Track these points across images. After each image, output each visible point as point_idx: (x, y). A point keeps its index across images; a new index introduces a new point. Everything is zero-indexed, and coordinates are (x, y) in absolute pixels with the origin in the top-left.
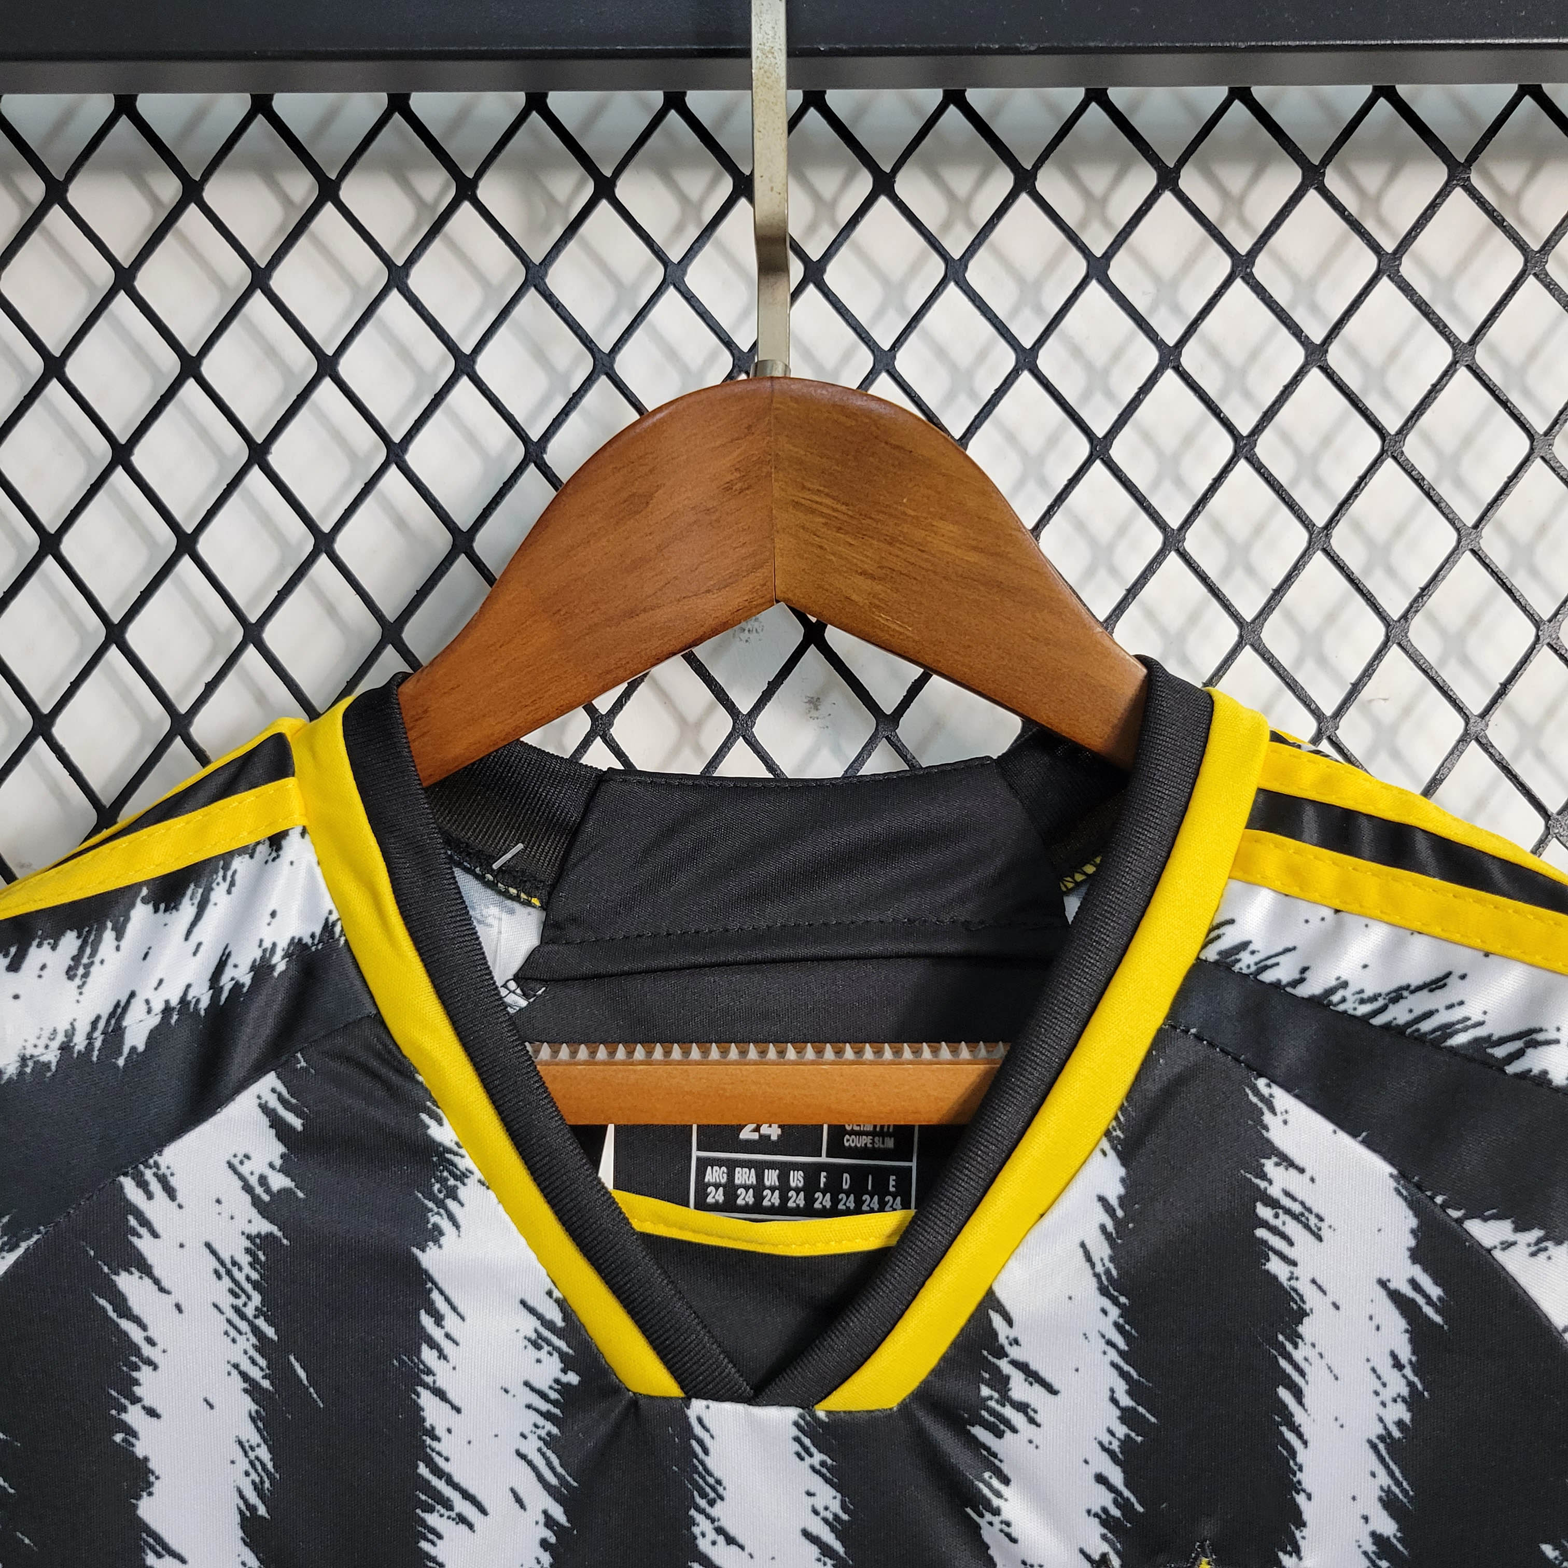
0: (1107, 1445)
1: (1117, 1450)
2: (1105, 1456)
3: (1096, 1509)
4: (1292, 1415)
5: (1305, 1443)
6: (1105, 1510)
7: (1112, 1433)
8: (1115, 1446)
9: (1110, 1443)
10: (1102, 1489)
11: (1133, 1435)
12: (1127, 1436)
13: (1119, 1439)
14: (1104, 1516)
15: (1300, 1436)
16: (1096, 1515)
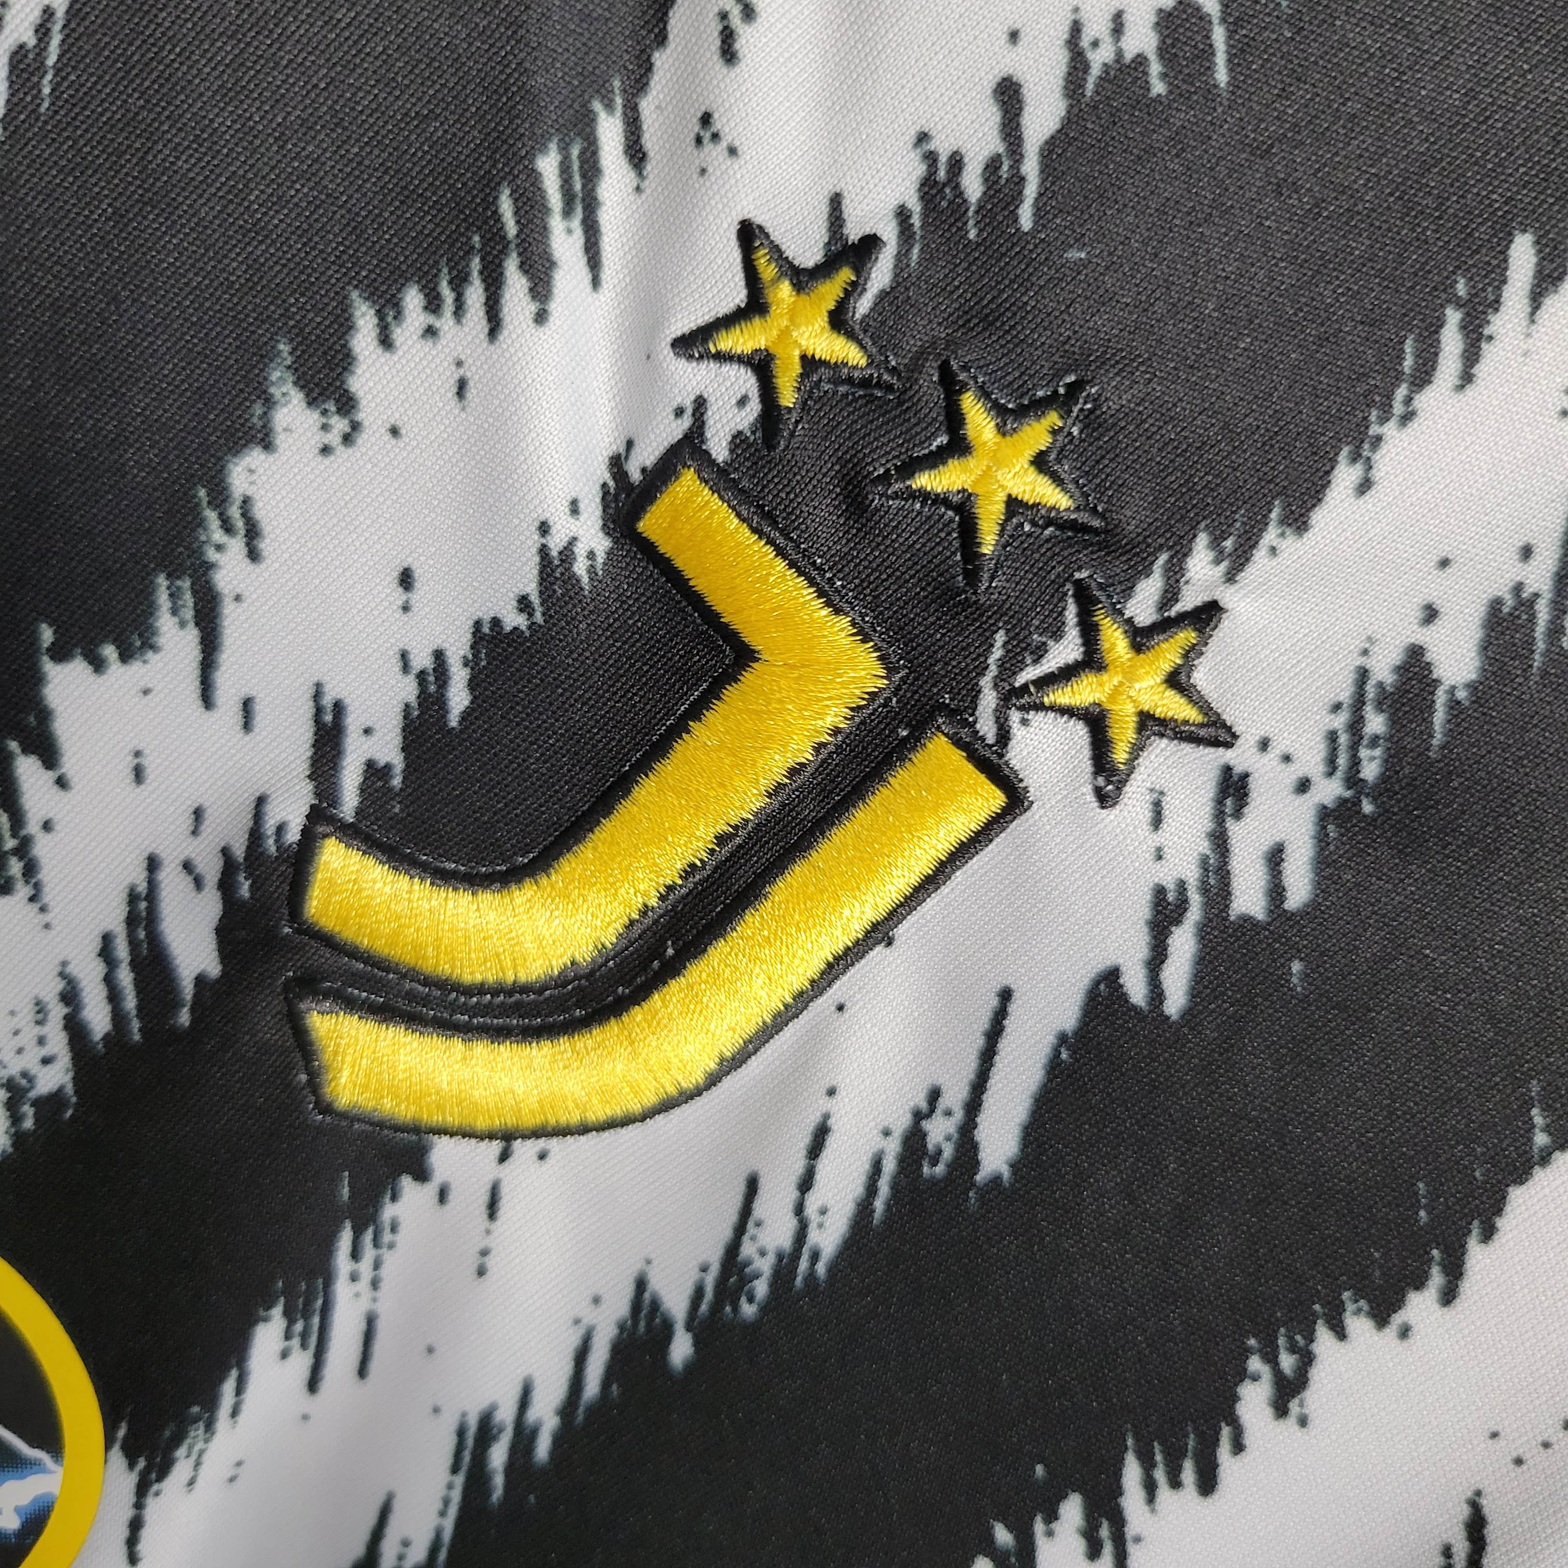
0: (1085, 43)
1: (1095, 70)
2: (1059, 60)
3: (943, 146)
4: (1496, 304)
5: (1467, 378)
6: (956, 163)
7: (1118, 26)
8: (1100, 58)
9: (1095, 44)
10: (992, 116)
11: (1155, 68)
12: (1141, 61)
13: (1119, 54)
14: (942, 174)
15: (1471, 356)
16: (931, 158)
